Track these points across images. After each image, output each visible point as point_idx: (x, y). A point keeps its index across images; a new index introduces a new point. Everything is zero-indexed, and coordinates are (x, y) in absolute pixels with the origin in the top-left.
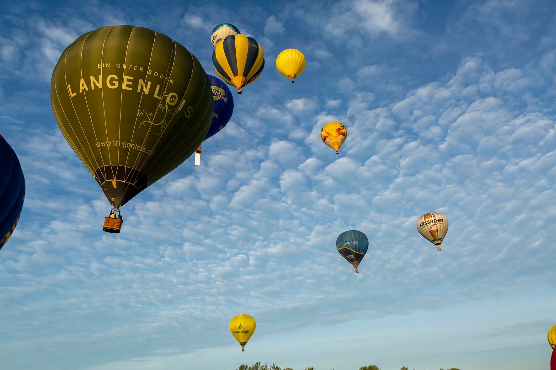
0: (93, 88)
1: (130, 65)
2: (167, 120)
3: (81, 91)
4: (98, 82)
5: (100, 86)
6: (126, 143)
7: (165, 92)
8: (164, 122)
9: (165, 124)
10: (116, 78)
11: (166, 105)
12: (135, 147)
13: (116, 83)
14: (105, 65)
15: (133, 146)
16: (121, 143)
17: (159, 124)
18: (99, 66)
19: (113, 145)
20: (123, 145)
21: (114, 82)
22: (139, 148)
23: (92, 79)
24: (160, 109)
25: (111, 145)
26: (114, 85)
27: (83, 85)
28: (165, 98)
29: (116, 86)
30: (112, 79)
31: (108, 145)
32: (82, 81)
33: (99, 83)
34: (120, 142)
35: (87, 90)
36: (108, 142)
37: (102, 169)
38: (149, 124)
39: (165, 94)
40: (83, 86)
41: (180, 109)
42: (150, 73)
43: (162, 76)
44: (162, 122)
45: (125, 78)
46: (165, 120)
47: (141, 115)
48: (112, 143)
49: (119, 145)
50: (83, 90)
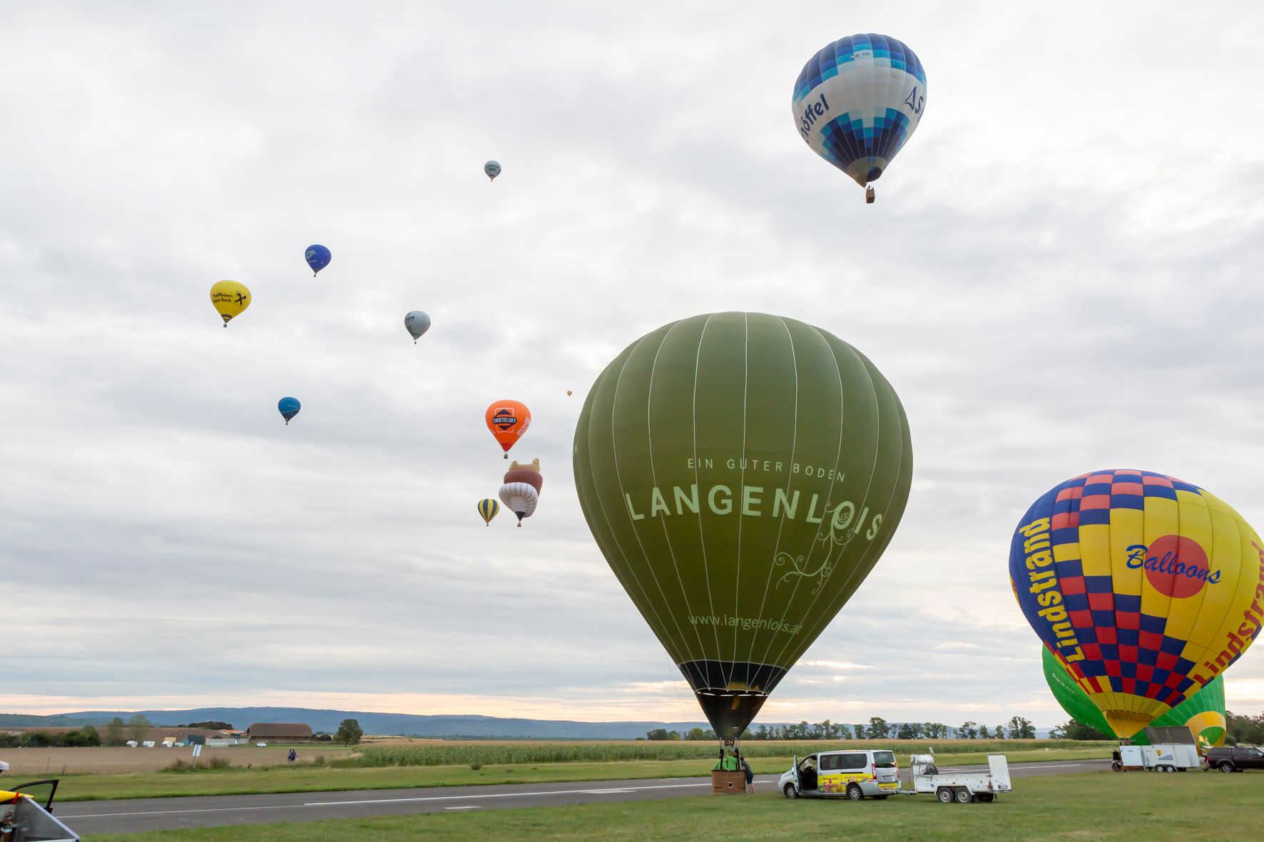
0: (680, 511)
1: (755, 461)
2: (832, 560)
3: (654, 514)
4: (690, 498)
5: (695, 507)
6: (750, 620)
7: (828, 504)
8: (827, 565)
9: (828, 568)
10: (728, 492)
11: (832, 533)
12: (767, 625)
13: (729, 502)
14: (703, 463)
15: (764, 623)
16: (740, 621)
17: (816, 573)
18: (689, 463)
19: (724, 624)
20: (744, 624)
21: (723, 501)
22: (775, 626)
23: (678, 492)
24: (819, 543)
25: (720, 623)
26: (724, 507)
27: (658, 502)
28: (828, 518)
29: (729, 510)
30: (720, 495)
31: (713, 623)
32: (656, 493)
33: (692, 502)
34: (737, 620)
35: (668, 513)
36: (714, 618)
37: (701, 664)
38: (795, 577)
39: (829, 509)
40: (658, 504)
41: (857, 531)
42: (796, 470)
43: (821, 472)
44: (822, 568)
45: (748, 490)
46: (828, 561)
47: (781, 562)
48: (722, 620)
49: (737, 624)
50: (658, 511)
